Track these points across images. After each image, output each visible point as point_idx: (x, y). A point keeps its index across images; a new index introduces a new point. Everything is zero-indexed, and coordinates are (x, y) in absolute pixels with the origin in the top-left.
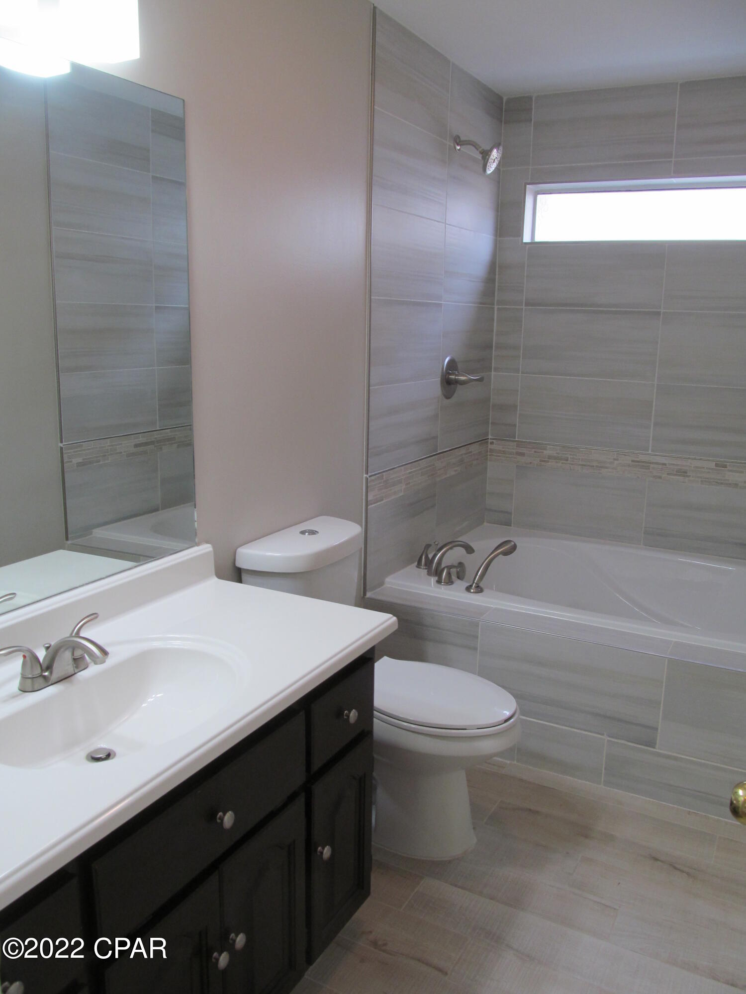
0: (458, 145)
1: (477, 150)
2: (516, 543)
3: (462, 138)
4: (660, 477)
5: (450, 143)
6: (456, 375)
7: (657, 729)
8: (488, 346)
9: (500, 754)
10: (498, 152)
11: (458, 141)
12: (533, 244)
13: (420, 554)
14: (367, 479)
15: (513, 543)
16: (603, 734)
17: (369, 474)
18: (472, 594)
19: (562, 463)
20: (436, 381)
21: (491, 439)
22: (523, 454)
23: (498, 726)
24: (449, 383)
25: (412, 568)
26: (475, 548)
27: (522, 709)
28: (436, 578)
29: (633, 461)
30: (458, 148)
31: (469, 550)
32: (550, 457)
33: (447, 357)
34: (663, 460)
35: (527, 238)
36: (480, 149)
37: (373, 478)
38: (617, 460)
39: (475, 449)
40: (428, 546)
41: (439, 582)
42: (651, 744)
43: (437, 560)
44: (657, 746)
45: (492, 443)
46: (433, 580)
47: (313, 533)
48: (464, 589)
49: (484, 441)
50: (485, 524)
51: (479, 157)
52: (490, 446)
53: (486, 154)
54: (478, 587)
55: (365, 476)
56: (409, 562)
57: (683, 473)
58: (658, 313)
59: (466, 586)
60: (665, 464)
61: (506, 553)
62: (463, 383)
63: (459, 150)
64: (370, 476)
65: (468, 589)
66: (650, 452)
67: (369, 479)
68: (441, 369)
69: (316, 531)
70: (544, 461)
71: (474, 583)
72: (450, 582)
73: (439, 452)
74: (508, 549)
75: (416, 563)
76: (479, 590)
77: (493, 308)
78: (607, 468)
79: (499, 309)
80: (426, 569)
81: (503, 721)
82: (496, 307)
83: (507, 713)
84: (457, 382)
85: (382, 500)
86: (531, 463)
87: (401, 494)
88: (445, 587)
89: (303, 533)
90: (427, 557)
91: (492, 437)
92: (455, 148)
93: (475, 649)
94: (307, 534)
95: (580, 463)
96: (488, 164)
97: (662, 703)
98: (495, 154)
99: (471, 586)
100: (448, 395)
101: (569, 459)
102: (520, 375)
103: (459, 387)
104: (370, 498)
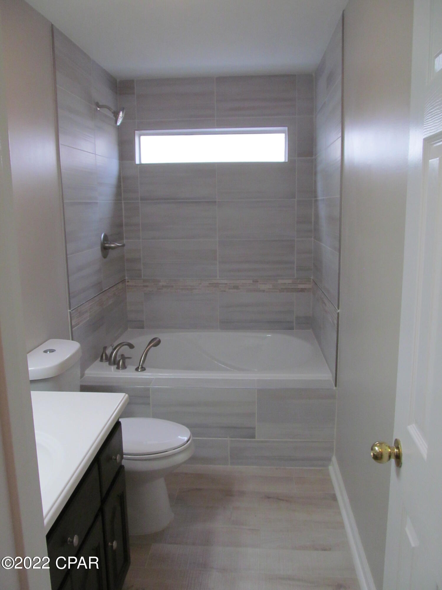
0: (98, 107)
1: (111, 111)
2: (160, 338)
3: (100, 104)
4: (225, 291)
5: (94, 107)
6: (109, 244)
7: (255, 428)
8: (120, 225)
9: (186, 462)
10: (123, 113)
11: (98, 105)
12: (141, 164)
13: (101, 354)
14: (70, 312)
15: (158, 339)
16: (227, 437)
17: (72, 309)
18: (139, 372)
19: (171, 289)
20: (98, 249)
21: (127, 279)
22: (147, 286)
23: (183, 447)
24: (105, 249)
25: (98, 362)
26: (134, 345)
27: (193, 434)
28: (116, 366)
29: (210, 284)
30: (99, 109)
31: (131, 346)
32: (163, 286)
33: (102, 234)
34: (225, 282)
35: (137, 162)
36: (112, 111)
37: (73, 311)
38: (201, 284)
39: (120, 286)
40: (105, 348)
41: (118, 368)
42: (253, 437)
43: (114, 355)
44: (256, 438)
45: (128, 282)
46: (113, 368)
47: (52, 351)
48: (135, 369)
49: (123, 281)
50: (129, 329)
51: (111, 116)
52: (127, 284)
53: (116, 115)
54: (142, 367)
55: (69, 311)
56: (95, 359)
57: (236, 287)
58: (215, 202)
59: (135, 368)
60: (226, 284)
61: (156, 345)
62: (113, 248)
63: (99, 110)
64: (72, 311)
65: (137, 369)
66: (218, 278)
67: (72, 312)
68: (100, 240)
69: (54, 350)
70: (160, 289)
71: (139, 365)
72: (124, 367)
73: (104, 290)
74: (156, 342)
75: (99, 359)
76: (143, 369)
77: (121, 203)
78: (196, 289)
79: (124, 203)
80: (107, 361)
81: (186, 442)
82: (123, 202)
83: (186, 439)
84: (110, 248)
85: (79, 324)
86: (152, 291)
87: (88, 319)
88: (122, 371)
89: (45, 352)
90: (106, 355)
91: (128, 278)
92: (97, 109)
93: (149, 404)
94: (48, 352)
95: (181, 288)
96: (118, 120)
97: (256, 413)
98: (121, 114)
99: (138, 367)
100: (105, 256)
101: (174, 286)
102: (141, 240)
103: (110, 251)
104: (73, 324)
